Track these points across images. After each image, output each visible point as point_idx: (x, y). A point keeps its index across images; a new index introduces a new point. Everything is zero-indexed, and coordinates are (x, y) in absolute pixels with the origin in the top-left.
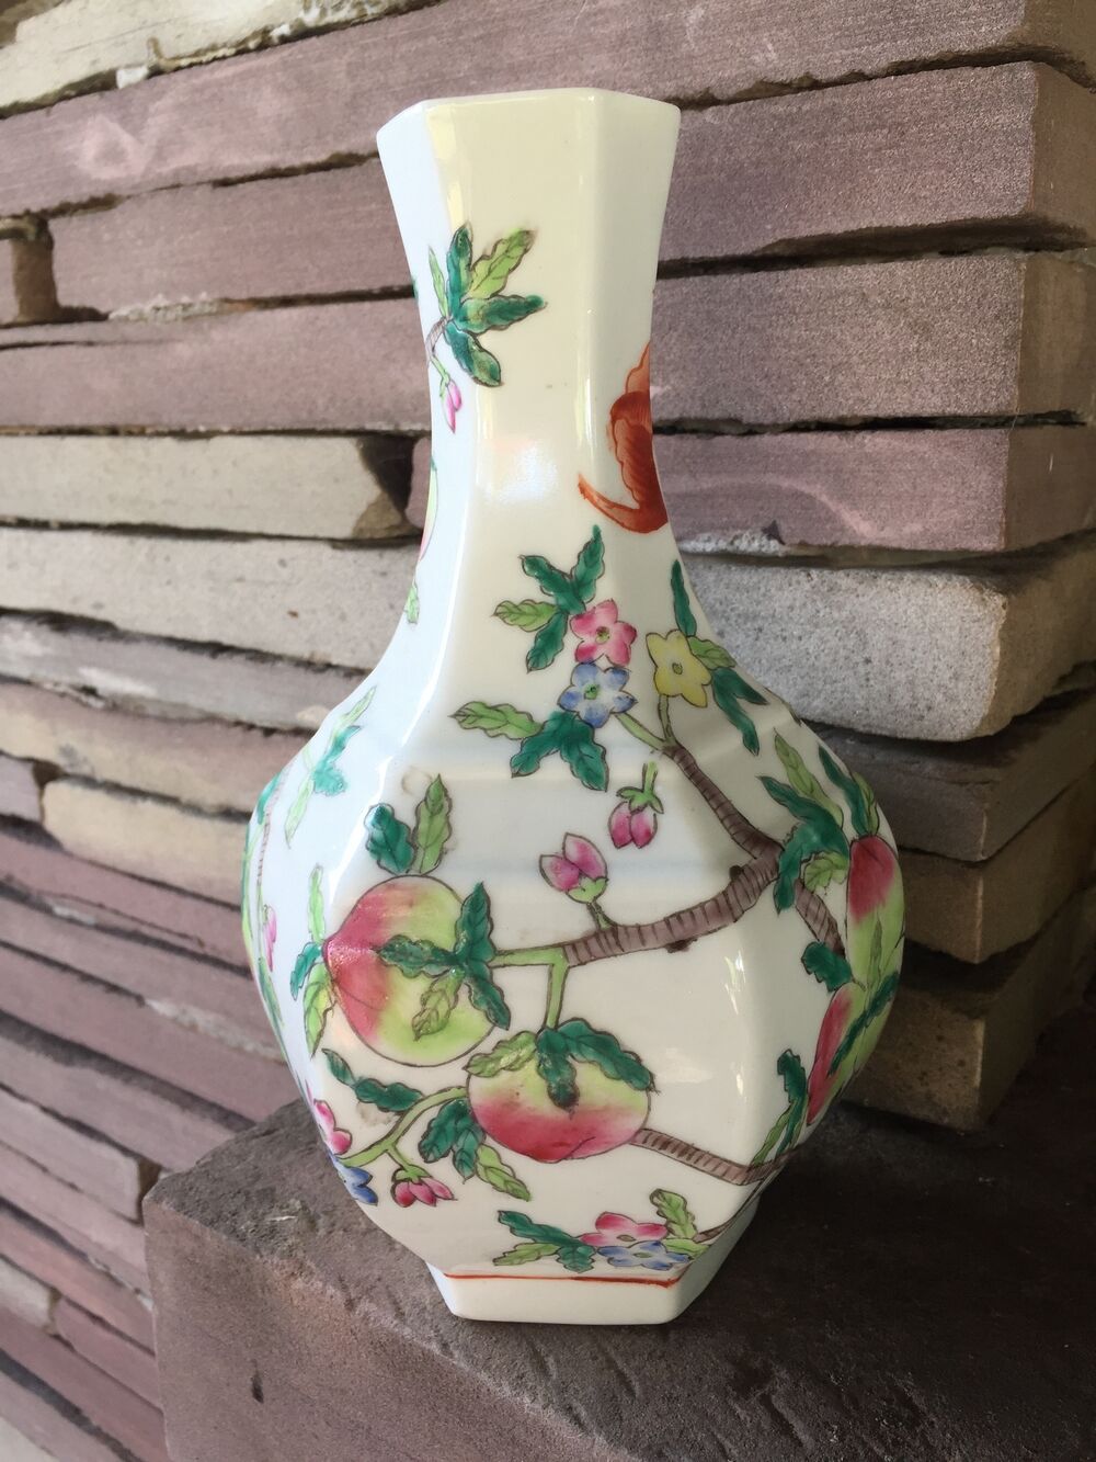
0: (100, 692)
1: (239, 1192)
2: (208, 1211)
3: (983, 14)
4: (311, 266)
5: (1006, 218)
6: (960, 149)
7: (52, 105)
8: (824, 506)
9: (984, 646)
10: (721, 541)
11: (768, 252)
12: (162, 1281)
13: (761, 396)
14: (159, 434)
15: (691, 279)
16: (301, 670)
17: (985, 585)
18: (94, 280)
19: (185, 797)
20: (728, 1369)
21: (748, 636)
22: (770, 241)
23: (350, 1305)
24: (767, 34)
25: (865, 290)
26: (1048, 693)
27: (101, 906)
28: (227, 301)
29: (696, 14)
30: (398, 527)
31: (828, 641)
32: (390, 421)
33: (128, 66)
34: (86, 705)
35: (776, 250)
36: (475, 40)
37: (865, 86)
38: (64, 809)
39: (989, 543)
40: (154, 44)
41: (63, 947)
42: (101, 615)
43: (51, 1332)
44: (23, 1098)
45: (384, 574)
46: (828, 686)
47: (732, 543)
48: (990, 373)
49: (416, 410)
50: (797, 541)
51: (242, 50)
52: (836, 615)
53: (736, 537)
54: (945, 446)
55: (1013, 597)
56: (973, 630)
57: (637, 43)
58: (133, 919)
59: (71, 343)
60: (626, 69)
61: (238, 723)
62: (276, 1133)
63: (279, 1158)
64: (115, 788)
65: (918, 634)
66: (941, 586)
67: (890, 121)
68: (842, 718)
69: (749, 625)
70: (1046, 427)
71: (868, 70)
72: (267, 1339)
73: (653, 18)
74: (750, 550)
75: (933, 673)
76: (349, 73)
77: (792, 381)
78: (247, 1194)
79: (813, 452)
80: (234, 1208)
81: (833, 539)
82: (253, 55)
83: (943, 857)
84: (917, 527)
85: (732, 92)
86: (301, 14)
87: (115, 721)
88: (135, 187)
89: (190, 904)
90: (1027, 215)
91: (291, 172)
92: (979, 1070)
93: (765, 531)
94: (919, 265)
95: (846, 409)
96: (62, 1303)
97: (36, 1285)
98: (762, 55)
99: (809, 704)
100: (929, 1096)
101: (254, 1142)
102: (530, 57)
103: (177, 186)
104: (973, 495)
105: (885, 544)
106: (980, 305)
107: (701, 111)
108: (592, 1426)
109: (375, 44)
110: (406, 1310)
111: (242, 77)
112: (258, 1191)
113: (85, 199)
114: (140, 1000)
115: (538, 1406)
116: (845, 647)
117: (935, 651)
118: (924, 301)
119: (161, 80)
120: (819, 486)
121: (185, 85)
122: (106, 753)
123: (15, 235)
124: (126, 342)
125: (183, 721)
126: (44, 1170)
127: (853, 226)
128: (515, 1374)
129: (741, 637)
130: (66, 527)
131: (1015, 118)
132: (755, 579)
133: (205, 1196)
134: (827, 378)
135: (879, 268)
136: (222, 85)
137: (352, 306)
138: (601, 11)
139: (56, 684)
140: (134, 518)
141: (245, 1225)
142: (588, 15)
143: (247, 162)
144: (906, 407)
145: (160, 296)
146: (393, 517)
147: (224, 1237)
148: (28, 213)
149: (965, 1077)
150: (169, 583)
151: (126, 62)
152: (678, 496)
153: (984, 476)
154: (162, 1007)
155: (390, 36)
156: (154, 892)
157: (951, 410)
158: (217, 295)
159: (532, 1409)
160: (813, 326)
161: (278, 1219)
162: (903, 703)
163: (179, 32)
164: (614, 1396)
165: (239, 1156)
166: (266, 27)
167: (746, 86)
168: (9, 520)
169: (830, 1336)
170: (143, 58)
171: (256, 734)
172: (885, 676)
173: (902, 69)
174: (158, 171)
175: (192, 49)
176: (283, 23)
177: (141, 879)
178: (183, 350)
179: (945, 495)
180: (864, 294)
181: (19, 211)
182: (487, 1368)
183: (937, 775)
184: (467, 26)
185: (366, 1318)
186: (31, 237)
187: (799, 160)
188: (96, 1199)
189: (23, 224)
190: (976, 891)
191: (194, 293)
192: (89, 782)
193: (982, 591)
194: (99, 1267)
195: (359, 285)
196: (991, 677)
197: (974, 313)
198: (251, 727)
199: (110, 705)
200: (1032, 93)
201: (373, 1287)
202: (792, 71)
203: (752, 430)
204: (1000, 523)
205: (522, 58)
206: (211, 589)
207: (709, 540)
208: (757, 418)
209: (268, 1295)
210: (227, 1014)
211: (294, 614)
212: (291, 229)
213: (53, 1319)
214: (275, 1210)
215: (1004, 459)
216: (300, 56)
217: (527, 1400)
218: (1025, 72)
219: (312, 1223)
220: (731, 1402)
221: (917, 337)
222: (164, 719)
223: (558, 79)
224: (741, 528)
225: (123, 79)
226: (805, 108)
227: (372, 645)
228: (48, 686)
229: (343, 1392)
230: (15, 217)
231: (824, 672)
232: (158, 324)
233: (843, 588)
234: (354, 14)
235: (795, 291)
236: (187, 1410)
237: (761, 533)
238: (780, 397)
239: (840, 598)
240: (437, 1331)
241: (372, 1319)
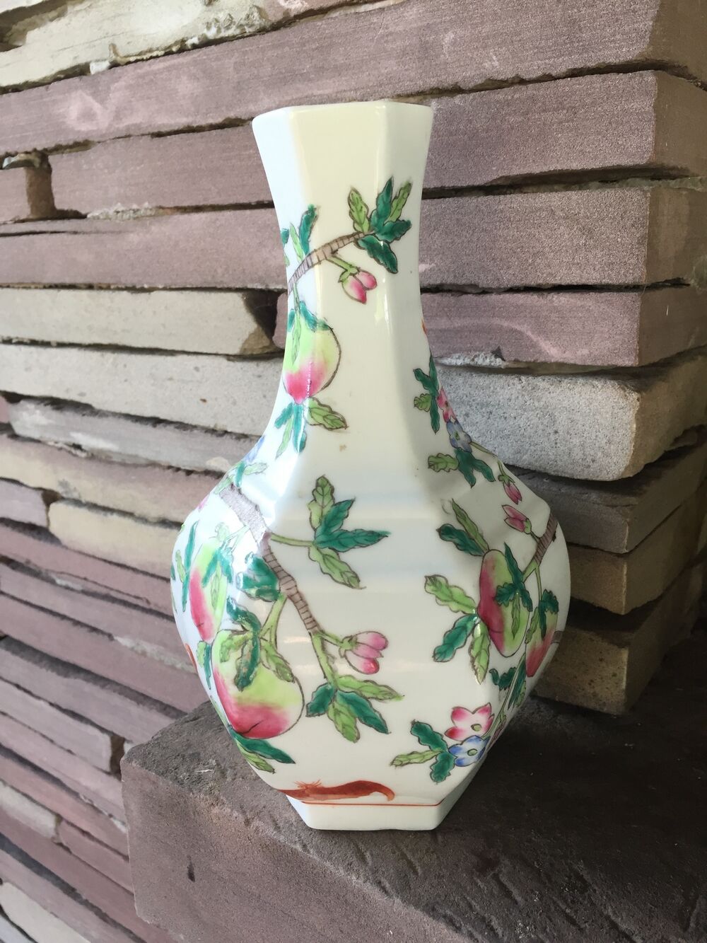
0: (83, 447)
1: (179, 755)
2: (161, 767)
3: (624, 40)
4: (213, 188)
5: (638, 165)
6: (610, 123)
7: (50, 83)
8: (529, 338)
9: (626, 424)
10: (466, 359)
11: (494, 184)
12: (132, 809)
13: (490, 271)
14: (119, 289)
15: (447, 199)
16: (209, 435)
17: (627, 386)
18: (77, 193)
19: (137, 513)
20: (474, 859)
21: (483, 416)
22: (495, 177)
23: (248, 822)
24: (492, 50)
25: (553, 208)
26: (668, 448)
27: (85, 579)
28: (161, 208)
29: (449, 37)
30: (267, 347)
31: (532, 420)
32: (262, 284)
33: (97, 61)
34: (75, 455)
35: (499, 182)
36: (313, 50)
37: (552, 84)
38: (62, 519)
39: (629, 361)
40: (113, 47)
41: (62, 604)
42: (84, 400)
43: (56, 841)
44: (39, 698)
45: (260, 376)
46: (532, 447)
47: (473, 360)
48: (629, 259)
49: (278, 276)
50: (513, 359)
51: (168, 53)
52: (537, 404)
53: (476, 356)
54: (602, 302)
55: (644, 394)
56: (620, 414)
57: (413, 54)
58: (106, 587)
59: (63, 232)
60: (406, 70)
61: (170, 467)
62: (199, 719)
63: (202, 734)
64: (93, 507)
65: (586, 416)
66: (600, 387)
67: (568, 105)
68: (540, 467)
69: (484, 409)
70: (664, 290)
71: (554, 73)
72: (197, 843)
73: (423, 39)
74: (484, 364)
75: (595, 439)
76: (235, 68)
77: (509, 262)
78: (183, 756)
79: (522, 305)
80: (175, 765)
81: (534, 358)
82: (175, 56)
83: (602, 550)
84: (585, 352)
85: (471, 85)
86: (205, 31)
87: (93, 465)
88: (102, 136)
89: (140, 576)
90: (651, 164)
91: (199, 129)
92: (625, 679)
93: (493, 352)
94: (585, 193)
95: (542, 279)
96: (63, 823)
97: (47, 812)
98: (489, 63)
99: (521, 458)
100: (595, 695)
101: (187, 724)
102: (347, 61)
103: (129, 136)
104: (619, 332)
105: (566, 361)
106: (622, 218)
107: (452, 97)
108: (392, 892)
109: (251, 51)
110: (281, 825)
111: (168, 69)
112: (190, 755)
113: (71, 143)
115: (361, 881)
116: (542, 424)
117: (597, 426)
118: (589, 214)
119: (118, 70)
120: (525, 326)
121: (133, 73)
122: (88, 485)
123: (26, 164)
124: (97, 232)
125: (136, 466)
126: (52, 741)
127: (545, 169)
128: (347, 862)
129: (479, 416)
130: (61, 345)
131: (644, 105)
132: (487, 382)
133: (158, 758)
134: (530, 261)
135: (560, 194)
136: (156, 74)
137: (238, 212)
138: (391, 34)
139: (56, 443)
140: (105, 341)
141: (183, 775)
142: (382, 37)
143: (173, 122)
144: (578, 279)
145: (119, 204)
146: (265, 341)
147: (171, 782)
148: (35, 150)
149: (617, 683)
150: (126, 381)
151: (95, 58)
152: (441, 331)
153: (626, 321)
154: (124, 641)
155: (260, 46)
156: (118, 569)
157: (605, 281)
158: (154, 204)
159: (357, 883)
160: (522, 229)
161: (202, 771)
162: (578, 457)
163: (129, 40)
164: (406, 875)
165: (178, 733)
166: (183, 38)
167: (480, 82)
168: (25, 341)
169: (533, 839)
170: (106, 56)
171: (181, 474)
172: (566, 441)
173: (575, 73)
174: (117, 126)
175: (137, 51)
176: (194, 36)
177: (110, 563)
178: (134, 238)
179: (602, 332)
180: (552, 211)
181: (29, 150)
182: (330, 859)
183: (599, 501)
184: (308, 41)
185: (257, 830)
186: (37, 165)
187: (512, 129)
188: (84, 759)
189: (31, 157)
190: (622, 571)
191: (140, 203)
192: (77, 503)
193: (625, 391)
194: (87, 801)
195: (243, 200)
196: (630, 442)
197: (619, 223)
198: (178, 469)
199: (90, 454)
200: (654, 90)
201: (261, 812)
202: (509, 74)
203: (485, 292)
204: (636, 350)
205: (342, 62)
206: (153, 385)
207: (459, 358)
208: (488, 284)
209: (198, 817)
210: (165, 645)
211: (204, 401)
212: (201, 165)
213: (57, 834)
214: (201, 766)
215: (638, 311)
216: (205, 57)
217: (354, 878)
218: (649, 77)
219: (223, 773)
220: (475, 878)
221: (584, 237)
222: (123, 464)
223: (365, 75)
224: (479, 351)
225: (94, 68)
226: (516, 96)
227: (253, 420)
228: (51, 443)
229: (244, 874)
230: (27, 153)
231: (529, 438)
232: (118, 221)
233: (541, 388)
234: (238, 32)
235: (510, 208)
236: (148, 887)
237: (491, 354)
238: (502, 271)
239: (539, 394)
240: (300, 837)
241: (261, 830)
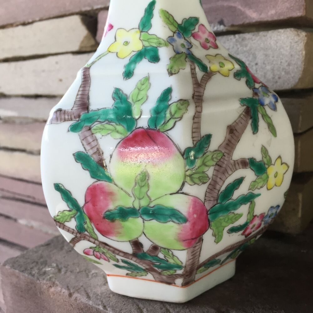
1: (34, 262)
2: (22, 268)
8: (240, 10)
9: (299, 51)
12: (7, 296)
14: (17, 26)
23: (70, 295)
27: (3, 190)
32: (90, 6)
39: (299, 13)
49: (98, 1)
50: (230, 24)
52: (245, 49)
55: (309, 32)
56: (295, 46)
58: (13, 193)
62: (50, 245)
63: (50, 252)
65: (275, 51)
75: (280, 64)
78: (37, 262)
80: (32, 267)
84: (273, 12)
89: (30, 185)
92: (301, 212)
93: (218, 23)
105: (262, 20)
110: (91, 295)
112: (41, 262)
114: (15, 220)
116: (248, 60)
117: (281, 56)
120: (237, 3)
133: (22, 264)
141: (35, 271)
147: (27, 275)
149: (296, 214)
154: (22, 222)
161: (47, 269)
162: (270, 77)
169: (251, 300)
172: (263, 69)
185: (76, 299)
193: (297, 32)
196: (302, 63)
201: (79, 289)
206: (35, 76)
209: (42, 295)
211: (61, 80)
214: (47, 267)
219: (60, 270)
222: (21, 123)
233: (248, 38)
239: (246, 42)
240: (102, 302)
241: (78, 299)
